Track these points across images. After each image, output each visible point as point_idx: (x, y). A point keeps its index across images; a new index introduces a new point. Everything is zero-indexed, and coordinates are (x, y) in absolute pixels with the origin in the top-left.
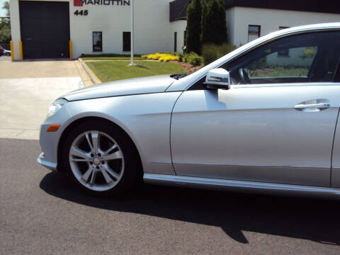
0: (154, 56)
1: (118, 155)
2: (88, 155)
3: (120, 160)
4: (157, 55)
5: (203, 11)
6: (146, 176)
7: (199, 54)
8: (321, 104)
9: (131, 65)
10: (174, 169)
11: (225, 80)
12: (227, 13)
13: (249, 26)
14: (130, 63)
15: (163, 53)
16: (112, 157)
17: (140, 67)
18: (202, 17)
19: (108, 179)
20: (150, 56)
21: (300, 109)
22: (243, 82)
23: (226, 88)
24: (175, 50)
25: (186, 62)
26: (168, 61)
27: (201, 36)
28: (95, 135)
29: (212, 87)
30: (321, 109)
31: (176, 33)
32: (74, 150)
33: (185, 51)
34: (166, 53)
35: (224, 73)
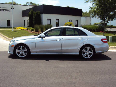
0: (18, 28)
1: (26, 50)
2: (20, 50)
3: (26, 51)
4: (19, 28)
5: (34, 15)
6: (31, 53)
7: (33, 27)
8: (59, 39)
9: (12, 31)
10: (36, 52)
11: (44, 36)
12: (41, 15)
13: (48, 19)
14: (12, 30)
15: (21, 27)
16: (25, 50)
17: (16, 32)
18: (34, 16)
19: (24, 55)
20: (17, 28)
21: (56, 40)
22: (47, 37)
23: (45, 37)
24: (25, 26)
25: (29, 30)
26: (23, 30)
27: (33, 22)
28: (21, 47)
29: (42, 38)
30: (59, 40)
31: (25, 21)
32: (17, 50)
33: (28, 26)
34: (22, 27)
35: (44, 35)
